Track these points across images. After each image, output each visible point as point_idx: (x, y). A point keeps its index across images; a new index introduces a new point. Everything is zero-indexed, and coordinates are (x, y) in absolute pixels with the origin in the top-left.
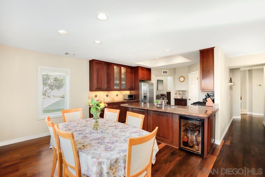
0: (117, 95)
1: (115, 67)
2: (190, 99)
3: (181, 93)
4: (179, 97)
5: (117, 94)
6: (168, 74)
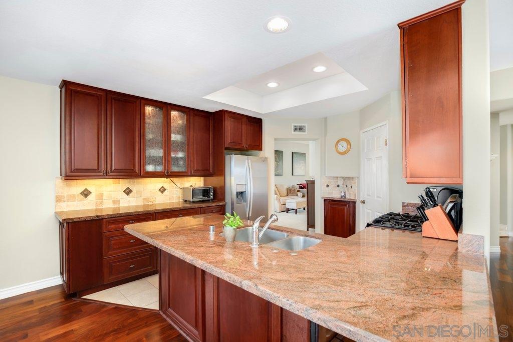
0: (162, 190)
1: (149, 109)
2: (363, 202)
3: (341, 183)
4: (336, 195)
5: (163, 187)
6: (306, 133)
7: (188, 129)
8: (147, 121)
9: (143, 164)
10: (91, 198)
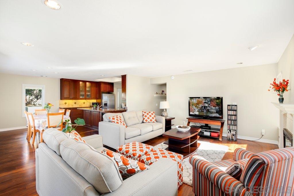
0: (84, 103)
7: (91, 87)
8: (80, 86)
9: (79, 96)
10: (67, 104)
